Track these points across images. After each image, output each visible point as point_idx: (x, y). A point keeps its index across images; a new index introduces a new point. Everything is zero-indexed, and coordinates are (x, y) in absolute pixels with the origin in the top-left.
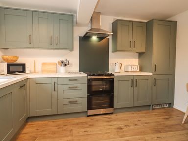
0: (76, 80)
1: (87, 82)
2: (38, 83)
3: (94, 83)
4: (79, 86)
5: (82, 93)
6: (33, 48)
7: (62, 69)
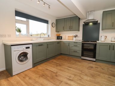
0: (77, 43)
1: (81, 44)
2: (64, 43)
3: (85, 45)
4: (78, 46)
5: (79, 49)
6: (64, 31)
7: (74, 39)
